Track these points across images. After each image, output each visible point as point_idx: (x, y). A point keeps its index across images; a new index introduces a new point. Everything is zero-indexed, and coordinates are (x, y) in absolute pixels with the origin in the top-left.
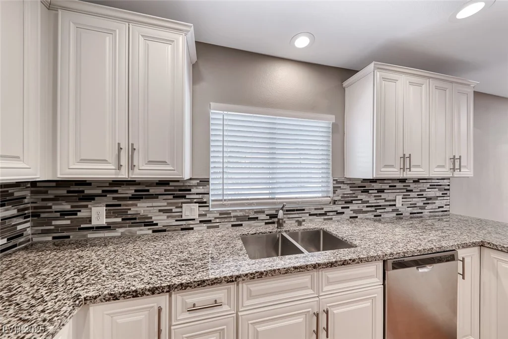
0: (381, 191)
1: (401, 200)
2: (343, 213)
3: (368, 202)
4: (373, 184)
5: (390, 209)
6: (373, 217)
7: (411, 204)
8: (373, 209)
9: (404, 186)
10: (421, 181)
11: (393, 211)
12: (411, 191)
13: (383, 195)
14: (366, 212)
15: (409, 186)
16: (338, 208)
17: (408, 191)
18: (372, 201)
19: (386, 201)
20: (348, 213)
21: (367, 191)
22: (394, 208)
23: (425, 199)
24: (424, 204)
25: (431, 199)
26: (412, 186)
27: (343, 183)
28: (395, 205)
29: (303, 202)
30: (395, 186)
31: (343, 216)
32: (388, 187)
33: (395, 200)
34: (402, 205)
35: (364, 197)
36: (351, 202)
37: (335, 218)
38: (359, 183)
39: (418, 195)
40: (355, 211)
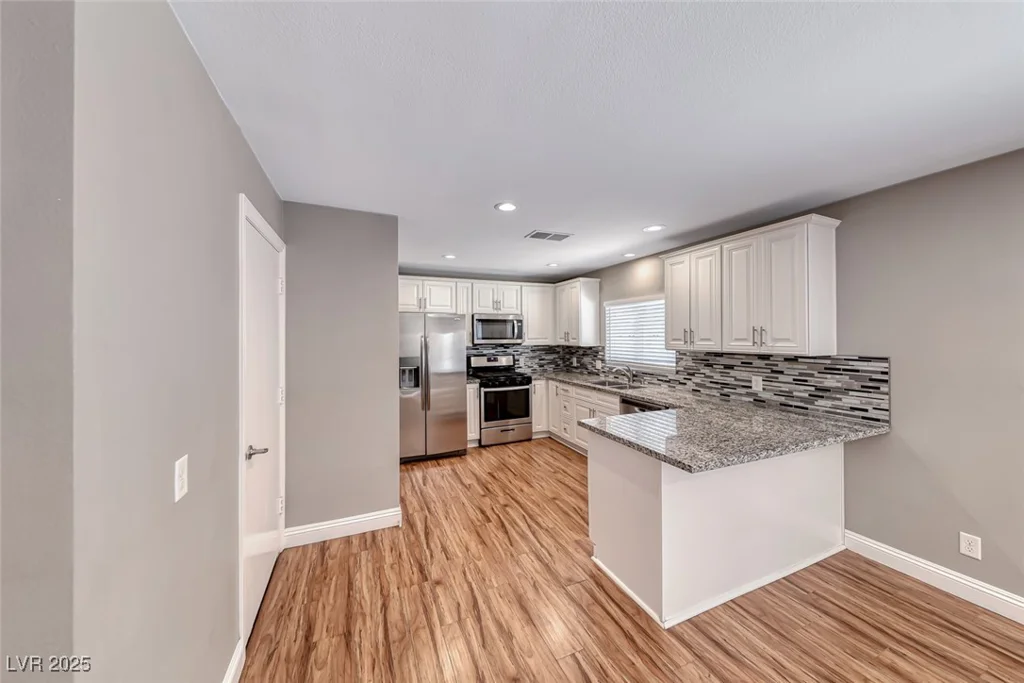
0: (731, 367)
1: (762, 383)
2: (685, 384)
3: (712, 377)
4: (718, 358)
5: (744, 391)
6: (718, 395)
7: (781, 391)
8: (719, 386)
9: (766, 364)
10: (800, 360)
11: (748, 394)
12: (782, 372)
13: (732, 373)
14: (711, 388)
15: (777, 365)
16: (680, 378)
17: (773, 372)
18: (717, 377)
19: (736, 380)
20: (690, 385)
21: (711, 365)
22: (749, 390)
23: (813, 389)
24: (810, 395)
25: (829, 391)
26: (782, 366)
27: (685, 354)
28: (751, 387)
29: (653, 369)
30: (751, 363)
31: (686, 386)
32: (739, 364)
33: (750, 381)
34: (764, 389)
35: (707, 371)
36: (693, 374)
37: (680, 387)
38: (702, 356)
39: (794, 380)
40: (697, 384)
